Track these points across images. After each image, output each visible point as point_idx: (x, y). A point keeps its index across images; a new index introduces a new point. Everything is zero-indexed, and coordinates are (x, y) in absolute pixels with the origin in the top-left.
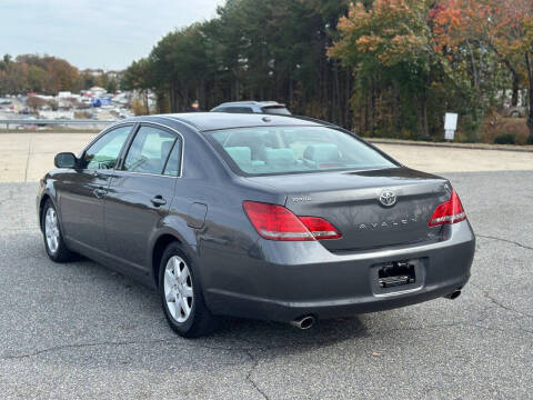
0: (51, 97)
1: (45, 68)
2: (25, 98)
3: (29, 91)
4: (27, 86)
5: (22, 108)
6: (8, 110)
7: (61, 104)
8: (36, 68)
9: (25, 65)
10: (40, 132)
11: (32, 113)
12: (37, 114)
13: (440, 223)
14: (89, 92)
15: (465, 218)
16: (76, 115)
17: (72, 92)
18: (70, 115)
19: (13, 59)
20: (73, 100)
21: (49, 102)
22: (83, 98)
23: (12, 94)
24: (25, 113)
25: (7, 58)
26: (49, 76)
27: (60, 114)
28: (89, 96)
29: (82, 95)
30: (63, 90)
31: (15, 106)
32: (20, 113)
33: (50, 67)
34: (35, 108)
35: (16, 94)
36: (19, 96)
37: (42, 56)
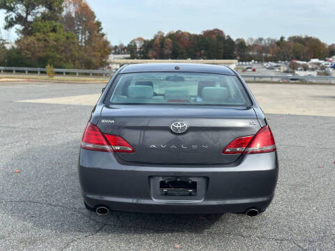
0: (305, 62)
1: (305, 45)
2: (289, 63)
3: (292, 58)
4: (292, 55)
5: (286, 69)
6: (277, 70)
7: (310, 67)
8: (299, 44)
9: (292, 43)
10: (292, 83)
11: (291, 72)
12: (294, 72)
13: (239, 152)
14: (331, 59)
15: (275, 150)
16: (318, 74)
17: (320, 59)
18: (314, 73)
19: (286, 39)
20: (319, 64)
21: (303, 66)
22: (326, 63)
23: (282, 60)
24: (287, 72)
25: (282, 38)
26: (306, 49)
27: (308, 73)
28: (331, 61)
29: (326, 60)
30: (314, 58)
31: (282, 68)
32: (284, 72)
33: (307, 43)
34: (294, 69)
35: (284, 61)
36: (286, 61)
37: (304, 37)
